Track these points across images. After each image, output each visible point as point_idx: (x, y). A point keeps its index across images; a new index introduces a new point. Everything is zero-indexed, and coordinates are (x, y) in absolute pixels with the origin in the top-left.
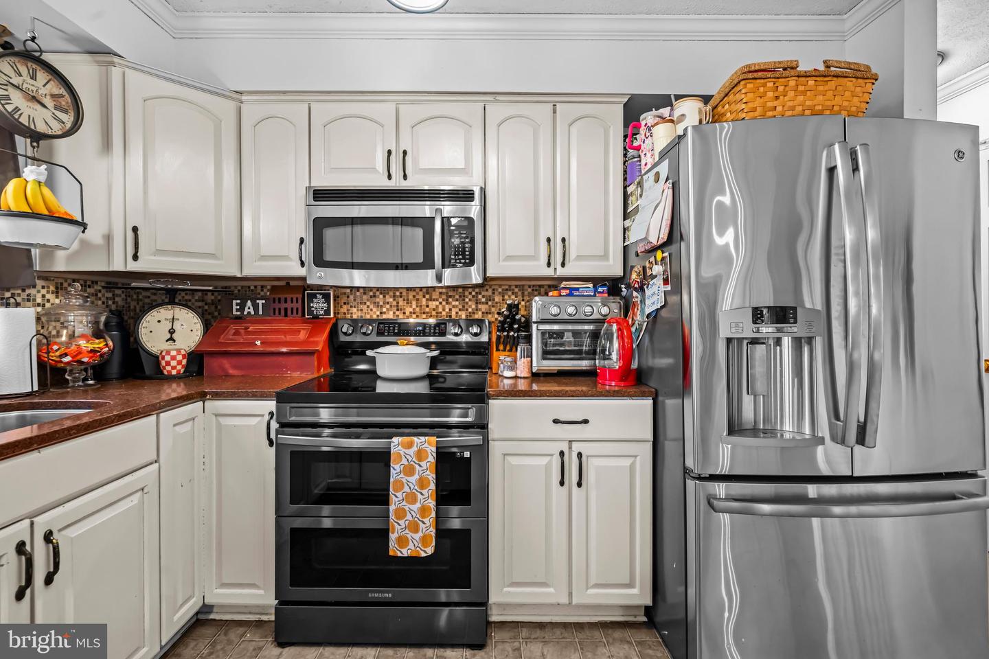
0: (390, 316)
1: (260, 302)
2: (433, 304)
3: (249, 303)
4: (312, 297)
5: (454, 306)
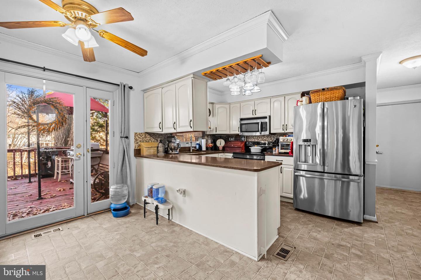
0: (256, 141)
1: (234, 138)
2: (265, 138)
3: (232, 138)
4: (242, 137)
5: (269, 139)
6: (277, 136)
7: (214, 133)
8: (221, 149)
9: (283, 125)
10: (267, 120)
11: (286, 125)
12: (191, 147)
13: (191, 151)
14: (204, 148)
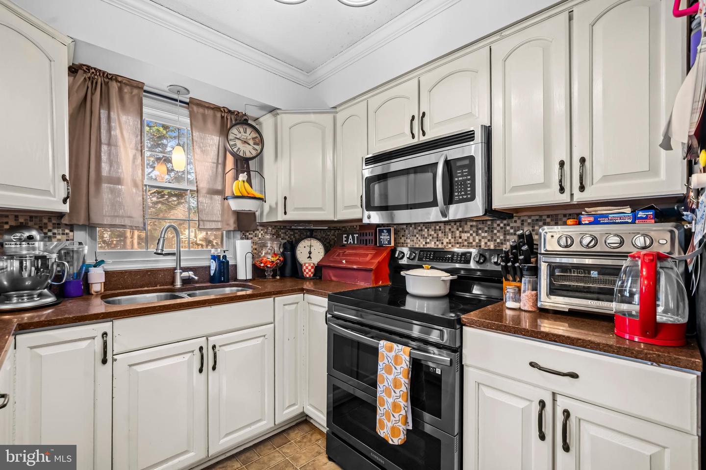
0: (432, 245)
1: (356, 236)
2: (465, 236)
3: (351, 237)
4: (381, 231)
5: (483, 237)
6: (519, 224)
7: (281, 217)
8: (308, 272)
9: (562, 164)
10: (474, 149)
11: (583, 160)
12: (178, 271)
13: (178, 284)
14: (244, 272)
